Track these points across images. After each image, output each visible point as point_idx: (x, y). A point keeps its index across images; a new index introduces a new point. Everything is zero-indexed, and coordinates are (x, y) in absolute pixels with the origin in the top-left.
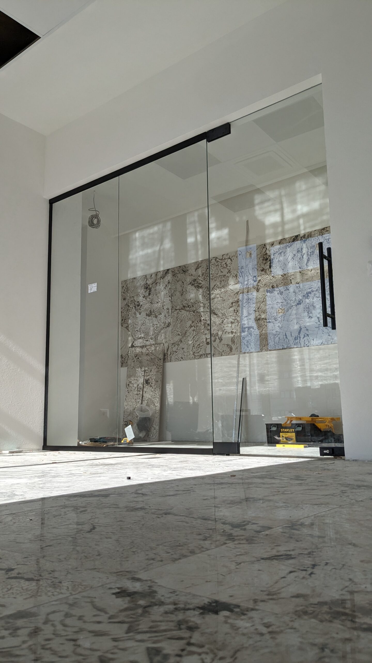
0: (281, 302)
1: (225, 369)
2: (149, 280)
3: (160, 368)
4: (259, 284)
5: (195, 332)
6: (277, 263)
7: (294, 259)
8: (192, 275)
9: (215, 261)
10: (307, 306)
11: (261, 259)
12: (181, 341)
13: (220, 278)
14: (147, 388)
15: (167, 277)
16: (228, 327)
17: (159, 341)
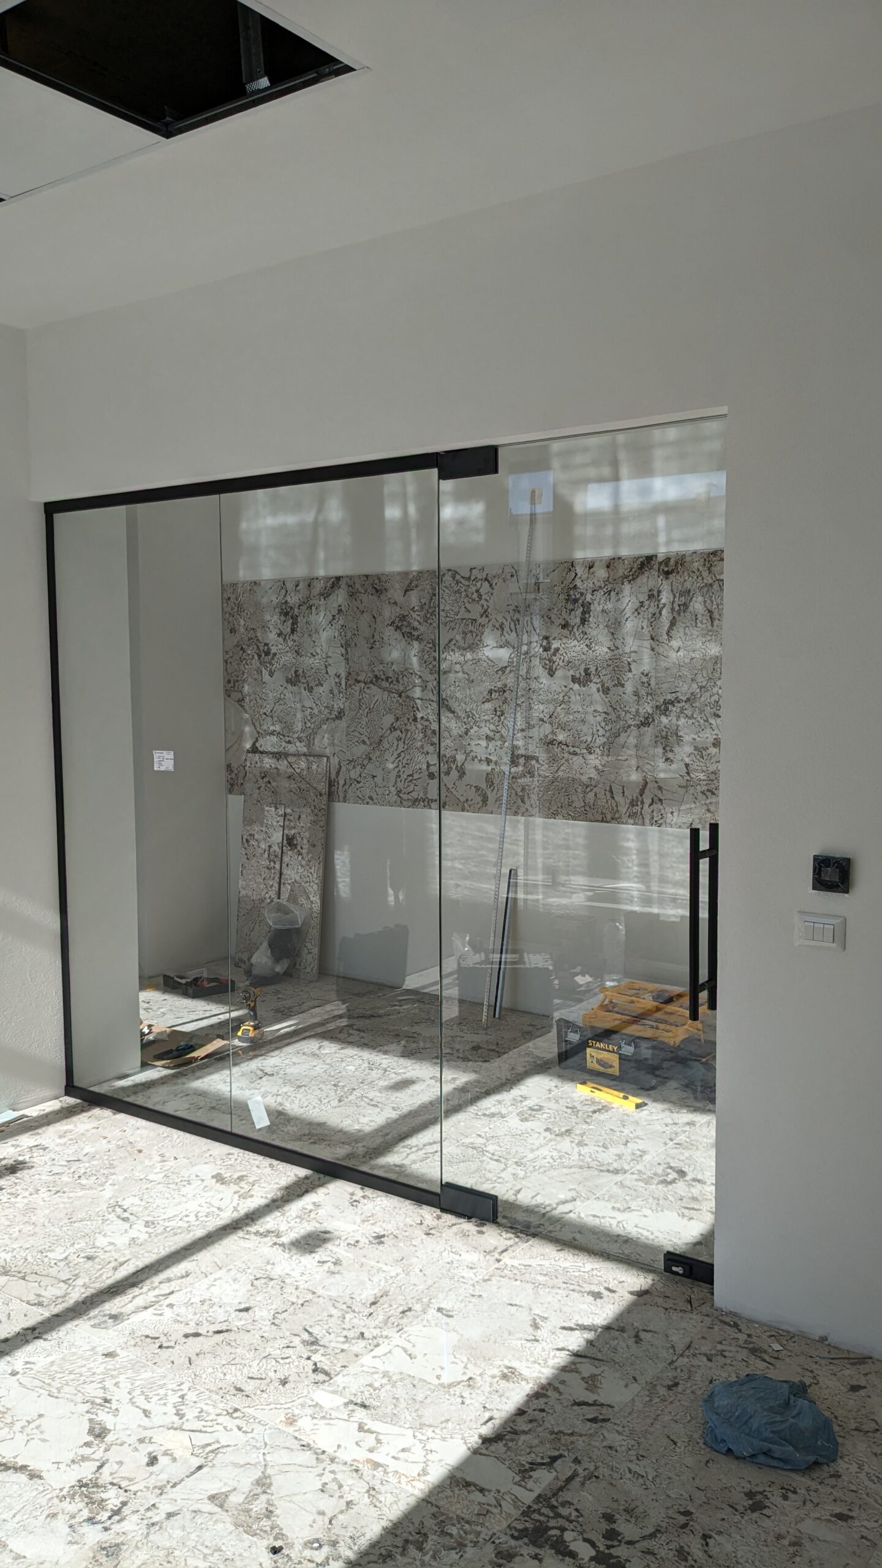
0: (605, 713)
1: (470, 842)
2: (292, 595)
3: (320, 814)
4: (554, 658)
5: (401, 744)
6: (600, 616)
7: (639, 613)
8: (395, 603)
9: (451, 579)
10: (664, 734)
11: (562, 597)
12: (370, 759)
13: (462, 625)
14: (289, 856)
15: (335, 597)
16: (480, 748)
17: (318, 748)
